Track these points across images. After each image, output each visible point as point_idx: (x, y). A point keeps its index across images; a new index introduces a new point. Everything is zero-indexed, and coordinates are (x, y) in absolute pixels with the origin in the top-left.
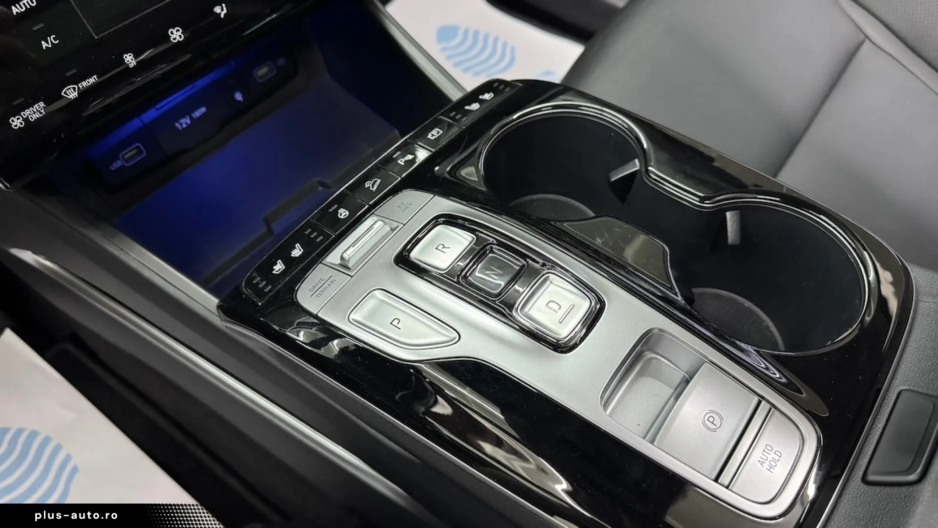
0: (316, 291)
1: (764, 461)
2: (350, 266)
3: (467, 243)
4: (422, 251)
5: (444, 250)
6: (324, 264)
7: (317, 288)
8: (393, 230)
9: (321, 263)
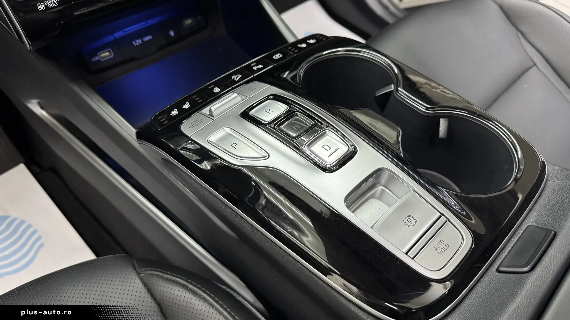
0: (192, 126)
1: (438, 248)
2: (214, 114)
3: (284, 110)
4: (257, 111)
5: (269, 112)
6: (200, 113)
7: (193, 124)
8: (242, 100)
9: (198, 112)
